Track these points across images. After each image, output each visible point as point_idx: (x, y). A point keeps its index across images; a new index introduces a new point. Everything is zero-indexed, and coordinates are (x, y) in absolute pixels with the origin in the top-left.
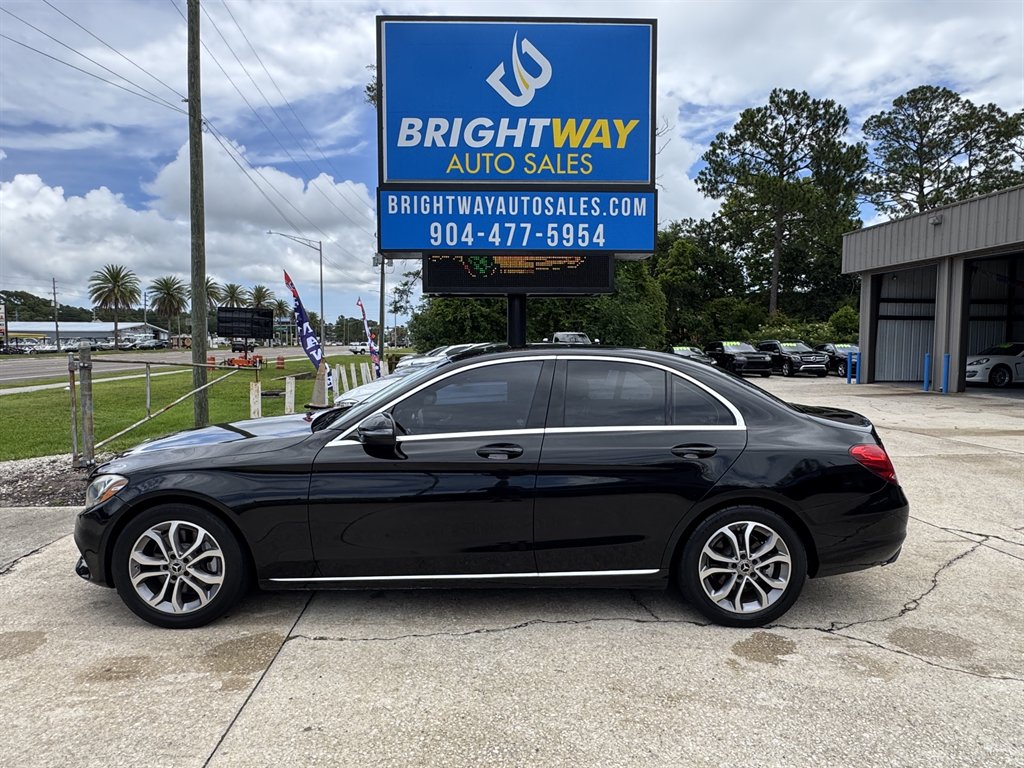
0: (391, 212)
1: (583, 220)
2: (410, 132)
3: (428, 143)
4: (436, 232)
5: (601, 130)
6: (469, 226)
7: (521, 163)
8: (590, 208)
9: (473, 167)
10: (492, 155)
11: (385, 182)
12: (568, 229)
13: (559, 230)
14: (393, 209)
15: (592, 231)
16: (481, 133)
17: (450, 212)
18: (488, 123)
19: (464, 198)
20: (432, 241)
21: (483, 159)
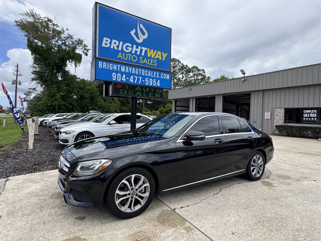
0: (100, 67)
1: (155, 78)
2: (106, 43)
3: (112, 47)
4: (114, 76)
5: (159, 54)
6: (124, 76)
7: (139, 59)
8: (156, 75)
9: (126, 58)
10: (131, 55)
11: (97, 57)
12: (151, 80)
13: (149, 80)
14: (101, 66)
15: (157, 82)
16: (128, 48)
17: (119, 70)
18: (130, 45)
19: (123, 66)
20: (113, 78)
21: (128, 56)
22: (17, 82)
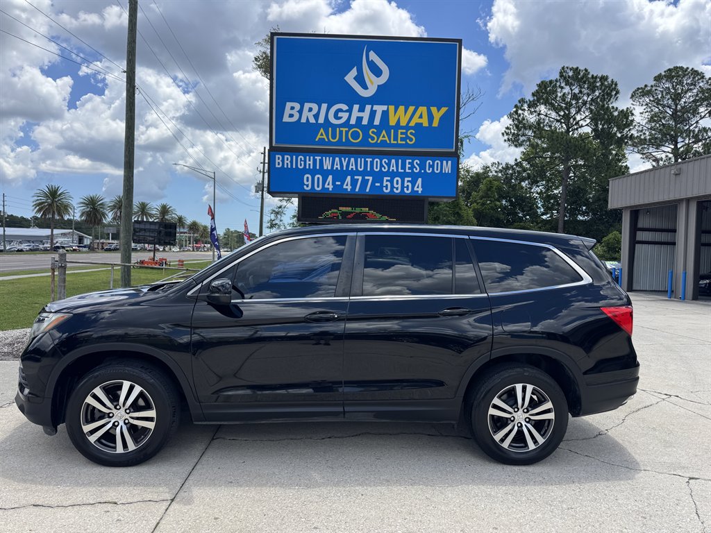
0: (277, 166)
1: (408, 175)
2: (291, 112)
3: (303, 120)
4: (308, 181)
5: (421, 113)
6: (330, 178)
7: (366, 135)
8: (412, 167)
9: (334, 137)
10: (347, 129)
11: (273, 145)
12: (397, 181)
13: (391, 181)
14: (279, 164)
15: (413, 183)
16: (340, 114)
17: (318, 168)
18: (345, 107)
19: (328, 158)
20: (305, 187)
21: (341, 132)
22: (263, 187)
